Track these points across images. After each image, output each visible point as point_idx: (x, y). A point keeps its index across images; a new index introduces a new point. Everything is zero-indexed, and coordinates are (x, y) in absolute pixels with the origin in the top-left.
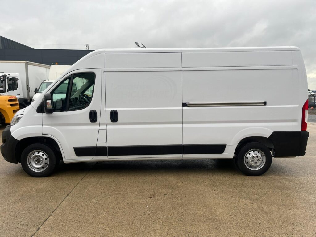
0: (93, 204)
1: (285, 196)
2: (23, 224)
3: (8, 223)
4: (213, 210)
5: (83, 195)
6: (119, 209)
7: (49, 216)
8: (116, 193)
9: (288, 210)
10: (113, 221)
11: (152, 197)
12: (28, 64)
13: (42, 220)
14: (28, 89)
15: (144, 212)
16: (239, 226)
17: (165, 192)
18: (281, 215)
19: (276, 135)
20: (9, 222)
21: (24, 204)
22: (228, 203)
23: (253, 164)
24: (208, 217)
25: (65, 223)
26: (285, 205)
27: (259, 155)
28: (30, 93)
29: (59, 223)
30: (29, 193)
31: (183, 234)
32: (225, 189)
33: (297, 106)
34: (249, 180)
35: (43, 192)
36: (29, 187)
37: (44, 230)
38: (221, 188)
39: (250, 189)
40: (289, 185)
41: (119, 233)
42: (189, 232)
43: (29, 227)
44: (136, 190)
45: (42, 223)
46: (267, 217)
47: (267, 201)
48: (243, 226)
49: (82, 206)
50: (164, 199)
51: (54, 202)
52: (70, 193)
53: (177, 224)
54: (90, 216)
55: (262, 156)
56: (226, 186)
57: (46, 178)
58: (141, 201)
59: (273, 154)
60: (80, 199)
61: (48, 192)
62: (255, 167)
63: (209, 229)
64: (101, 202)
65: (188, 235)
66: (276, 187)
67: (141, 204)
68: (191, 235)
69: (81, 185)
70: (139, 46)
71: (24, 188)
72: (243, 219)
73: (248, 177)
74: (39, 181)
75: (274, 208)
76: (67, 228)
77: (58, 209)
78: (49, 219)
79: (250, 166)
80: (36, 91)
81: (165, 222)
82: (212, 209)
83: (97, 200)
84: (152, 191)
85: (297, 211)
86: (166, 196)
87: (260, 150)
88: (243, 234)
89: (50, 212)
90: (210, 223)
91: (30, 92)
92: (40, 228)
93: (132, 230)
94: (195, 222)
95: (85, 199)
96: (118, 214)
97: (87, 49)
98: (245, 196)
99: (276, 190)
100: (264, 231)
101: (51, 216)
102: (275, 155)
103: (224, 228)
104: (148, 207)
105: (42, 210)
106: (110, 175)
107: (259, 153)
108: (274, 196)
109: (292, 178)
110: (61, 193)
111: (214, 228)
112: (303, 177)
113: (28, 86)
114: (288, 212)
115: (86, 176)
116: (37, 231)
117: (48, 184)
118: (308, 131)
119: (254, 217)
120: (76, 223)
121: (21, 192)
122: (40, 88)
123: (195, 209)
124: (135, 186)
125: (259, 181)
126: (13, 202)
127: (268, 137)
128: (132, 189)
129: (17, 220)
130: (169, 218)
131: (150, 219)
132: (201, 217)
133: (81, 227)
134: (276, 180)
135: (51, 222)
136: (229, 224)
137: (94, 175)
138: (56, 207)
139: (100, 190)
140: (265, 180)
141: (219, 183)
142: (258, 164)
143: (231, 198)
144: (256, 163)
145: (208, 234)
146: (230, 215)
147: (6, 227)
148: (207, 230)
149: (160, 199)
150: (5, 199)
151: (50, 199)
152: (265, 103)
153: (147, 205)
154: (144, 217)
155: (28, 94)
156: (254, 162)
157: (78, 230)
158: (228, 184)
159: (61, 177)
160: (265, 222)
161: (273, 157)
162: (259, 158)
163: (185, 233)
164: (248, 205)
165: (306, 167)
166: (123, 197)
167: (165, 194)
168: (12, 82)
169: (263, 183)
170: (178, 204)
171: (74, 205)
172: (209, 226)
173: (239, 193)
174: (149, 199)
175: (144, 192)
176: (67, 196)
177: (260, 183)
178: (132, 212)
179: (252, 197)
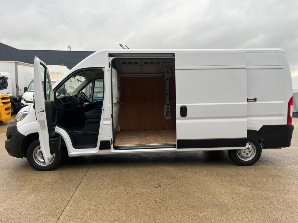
0: (105, 195)
1: (278, 183)
2: (42, 215)
3: (26, 214)
4: (217, 198)
5: (92, 186)
6: (130, 198)
7: (66, 207)
8: (123, 183)
9: (284, 195)
10: (128, 210)
11: (158, 186)
12: (18, 63)
13: (60, 211)
14: (17, 88)
15: (155, 201)
16: (245, 210)
17: (169, 182)
18: (279, 200)
19: (265, 128)
20: (28, 214)
21: (38, 196)
22: (229, 190)
23: (245, 155)
24: (215, 204)
25: (83, 213)
26: (280, 191)
27: (250, 147)
28: (19, 92)
29: (77, 213)
30: (39, 186)
31: (196, 219)
32: (223, 178)
33: (284, 102)
34: (242, 170)
35: (53, 184)
36: (37, 181)
37: (64, 220)
38: (219, 177)
39: (245, 178)
40: (278, 173)
41: (137, 220)
42: (202, 217)
43: (49, 218)
44: (141, 181)
45: (60, 213)
46: (268, 202)
47: (264, 188)
48: (249, 211)
49: (94, 196)
50: (170, 188)
51: (66, 193)
52: (79, 185)
53: (189, 210)
54: (104, 205)
55: (252, 147)
56: (223, 175)
57: (51, 171)
58: (149, 190)
59: (262, 146)
60: (90, 190)
61: (57, 185)
62: (247, 158)
63: (219, 214)
64: (112, 192)
65: (202, 220)
66: (268, 176)
67: (150, 193)
68: (204, 220)
69: (88, 177)
70: (123, 48)
71: (33, 182)
72: (247, 204)
73: (240, 167)
74: (46, 174)
75: (271, 194)
76: (86, 217)
77: (72, 200)
78: (66, 209)
79: (242, 157)
80: (26, 90)
81: (177, 209)
82: (216, 196)
83: (106, 190)
84: (156, 181)
85: (292, 195)
86: (171, 185)
87: (251, 143)
88: (251, 217)
89: (65, 203)
90: (218, 208)
91: (19, 90)
92: (59, 218)
93: (148, 217)
94: (204, 208)
95: (96, 190)
96: (131, 203)
97: (69, 50)
98: (243, 184)
99: (269, 178)
100: (268, 214)
101: (67, 206)
102: (264, 147)
103: (232, 213)
104: (157, 196)
105: (56, 201)
106: (113, 168)
107: (250, 145)
108: (269, 183)
109: (279, 167)
110: (71, 185)
111: (223, 213)
112: (289, 166)
113: (17, 85)
114: (284, 197)
115: (90, 169)
116: (57, 221)
117: (55, 177)
118: (293, 125)
119: (256, 202)
120: (93, 212)
121: (31, 185)
122: (30, 87)
123: (200, 196)
124: (139, 177)
125: (251, 170)
126: (26, 194)
127: (258, 130)
128: (137, 180)
129: (34, 212)
130: (180, 205)
131: (162, 207)
132: (208, 204)
133: (99, 215)
134: (266, 169)
135: (69, 212)
136: (235, 209)
137: (97, 168)
138: (70, 198)
139: (107, 182)
140: (257, 170)
141: (216, 173)
142: (249, 155)
143: (231, 186)
144: (247, 154)
145: (220, 219)
146: (234, 201)
147: (26, 218)
148: (217, 215)
149: (166, 188)
150: (17, 192)
151: (62, 191)
152: (255, 100)
153: (155, 194)
154: (156, 205)
155: (17, 93)
156: (246, 153)
157: (97, 219)
158: (225, 174)
159: (66, 171)
160: (266, 206)
161: (262, 148)
162: (250, 150)
163: (198, 218)
164: (247, 192)
165: (290, 157)
166: (131, 187)
167: (170, 184)
168: (3, 81)
169: (255, 173)
170: (184, 192)
171: (86, 196)
172: (218, 211)
173: (236, 182)
174: (156, 189)
175: (149, 182)
176: (77, 188)
177: (253, 172)
178: (143, 201)
179: (250, 184)
